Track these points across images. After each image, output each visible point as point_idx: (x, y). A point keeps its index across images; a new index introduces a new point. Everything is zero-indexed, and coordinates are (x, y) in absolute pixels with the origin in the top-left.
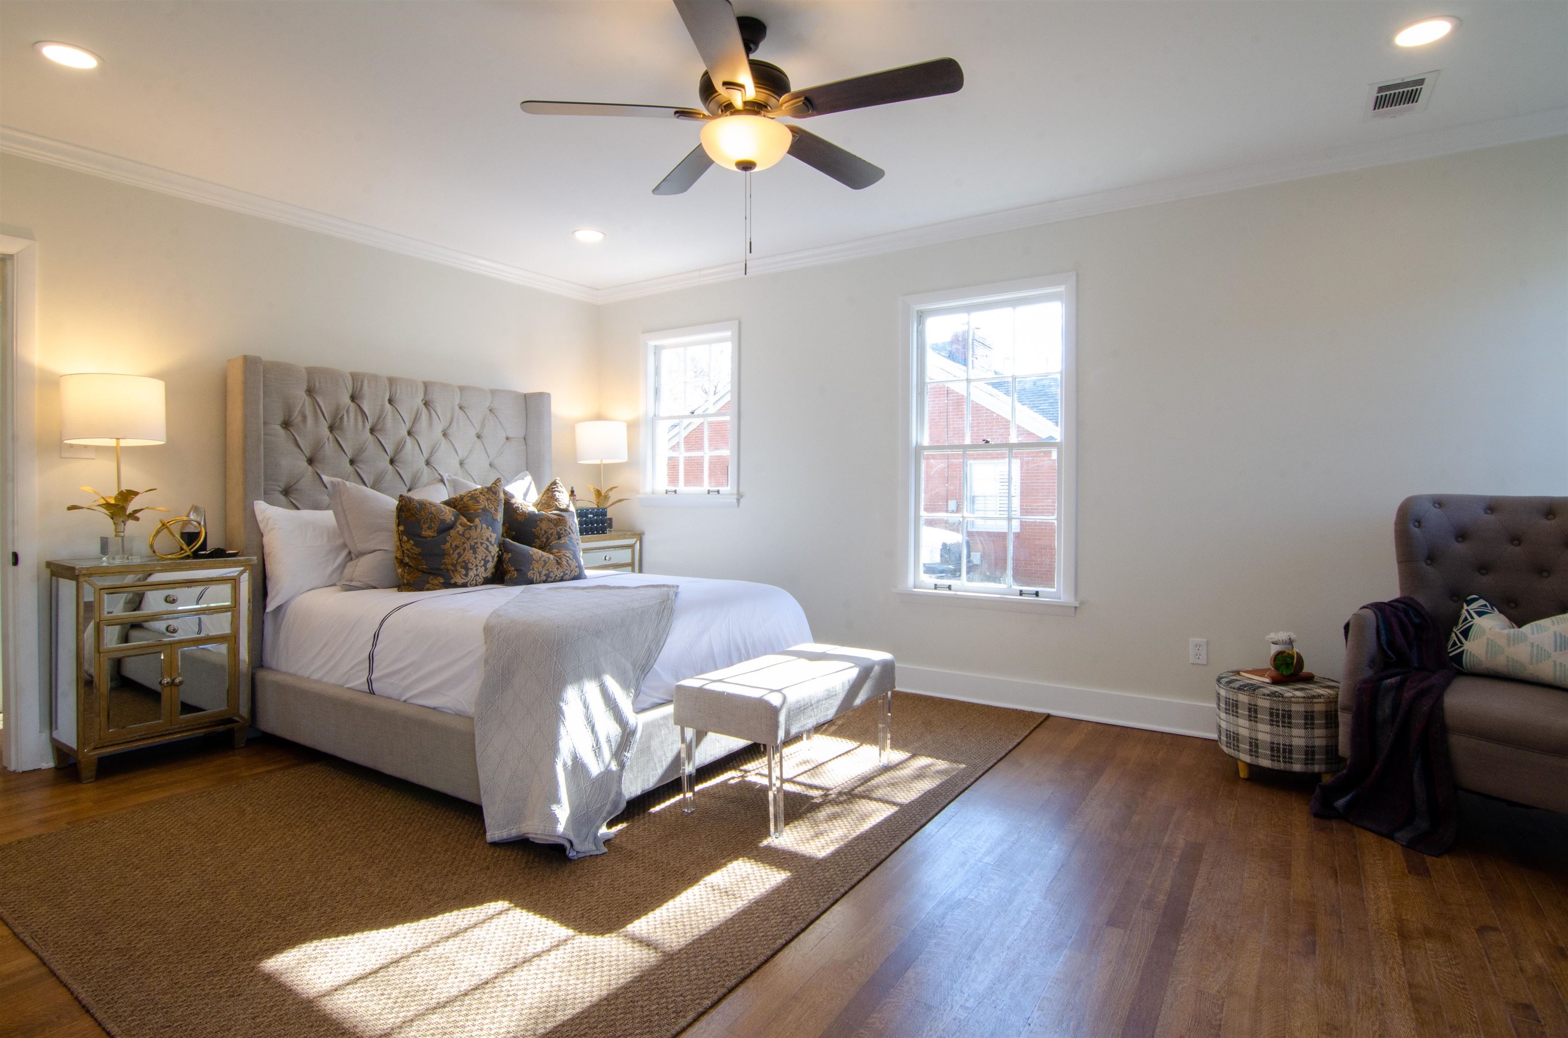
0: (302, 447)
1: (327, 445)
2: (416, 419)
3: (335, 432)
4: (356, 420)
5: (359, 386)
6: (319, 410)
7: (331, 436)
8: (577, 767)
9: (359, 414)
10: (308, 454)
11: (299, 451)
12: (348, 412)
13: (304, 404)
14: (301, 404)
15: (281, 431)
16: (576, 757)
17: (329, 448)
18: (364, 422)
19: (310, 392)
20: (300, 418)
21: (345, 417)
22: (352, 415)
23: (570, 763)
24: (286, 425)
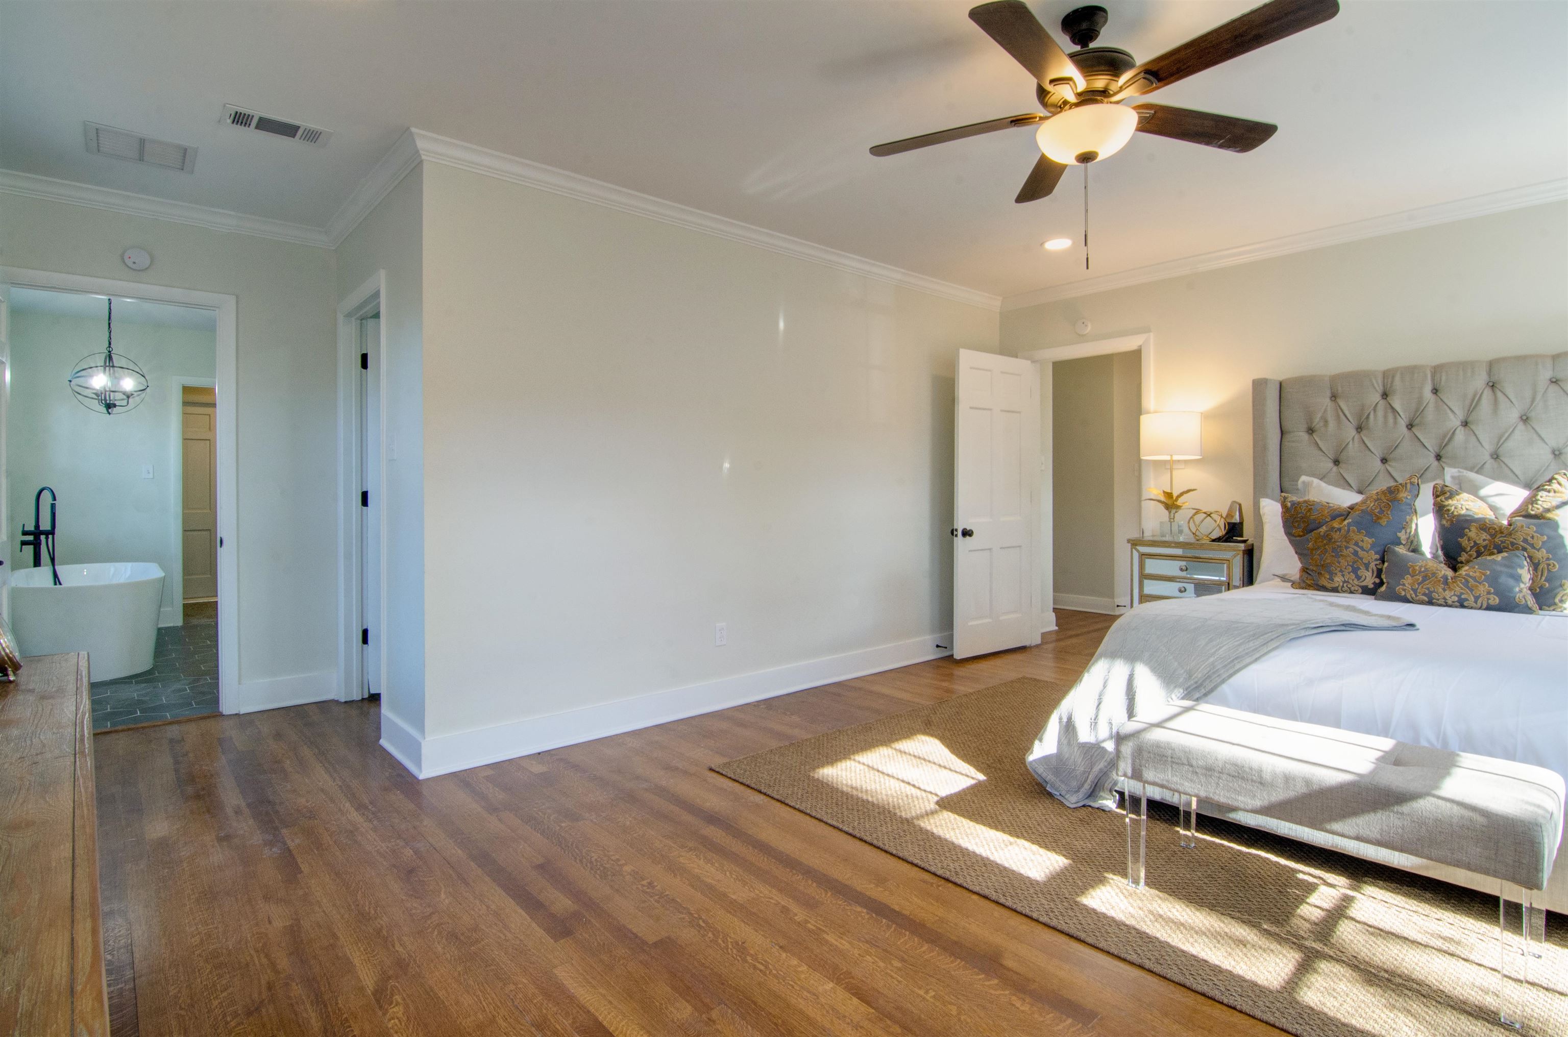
0: (1323, 449)
1: (1351, 445)
2: (1473, 406)
3: (1362, 434)
4: (1385, 417)
5: (1389, 382)
6: (1341, 413)
7: (1357, 437)
8: (1069, 727)
9: (1389, 411)
10: (1332, 456)
11: (1321, 453)
12: (1375, 410)
13: (1325, 411)
14: (1323, 410)
15: (1305, 436)
16: (1071, 718)
17: (1353, 449)
18: (1395, 418)
19: (1334, 397)
20: (1322, 424)
21: (1372, 416)
22: (1380, 413)
23: (1065, 720)
24: (1311, 431)
